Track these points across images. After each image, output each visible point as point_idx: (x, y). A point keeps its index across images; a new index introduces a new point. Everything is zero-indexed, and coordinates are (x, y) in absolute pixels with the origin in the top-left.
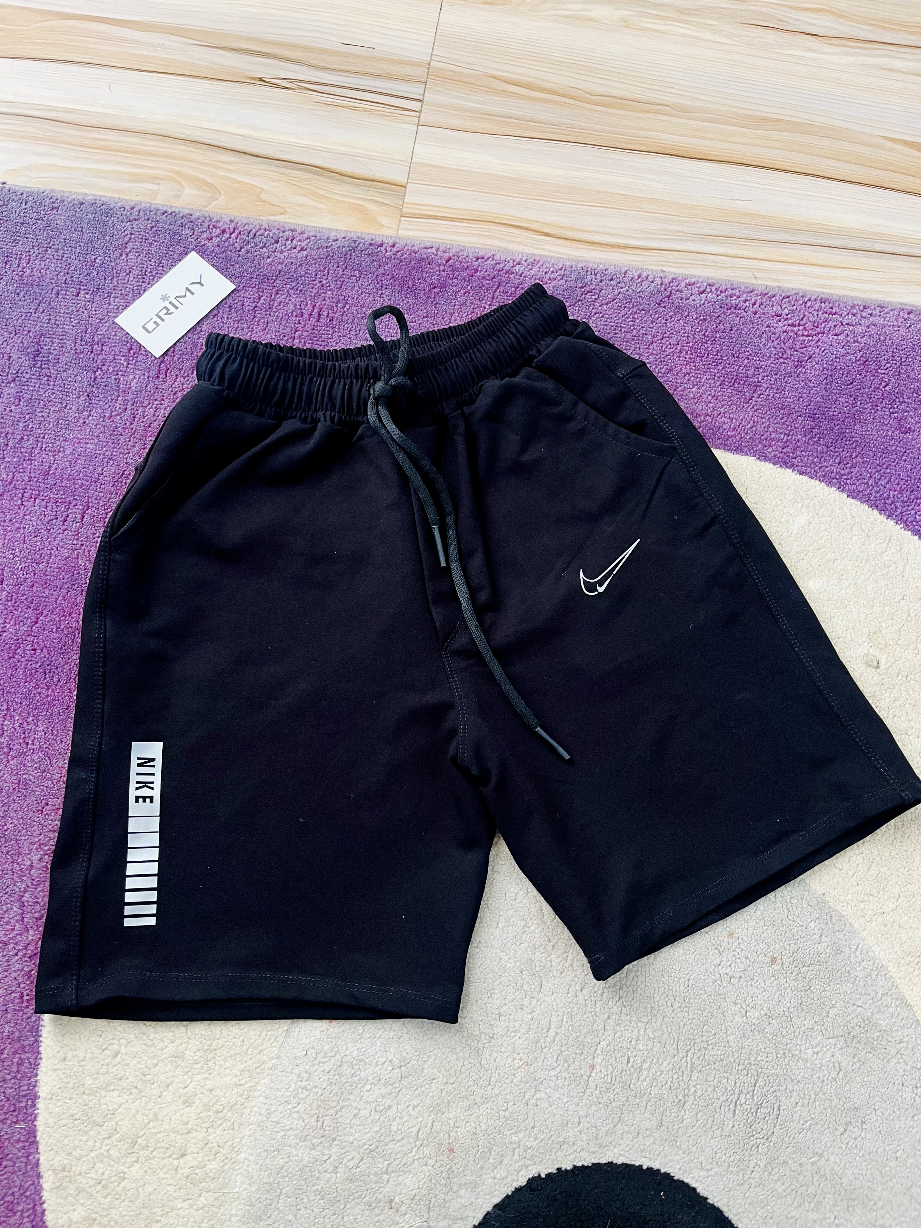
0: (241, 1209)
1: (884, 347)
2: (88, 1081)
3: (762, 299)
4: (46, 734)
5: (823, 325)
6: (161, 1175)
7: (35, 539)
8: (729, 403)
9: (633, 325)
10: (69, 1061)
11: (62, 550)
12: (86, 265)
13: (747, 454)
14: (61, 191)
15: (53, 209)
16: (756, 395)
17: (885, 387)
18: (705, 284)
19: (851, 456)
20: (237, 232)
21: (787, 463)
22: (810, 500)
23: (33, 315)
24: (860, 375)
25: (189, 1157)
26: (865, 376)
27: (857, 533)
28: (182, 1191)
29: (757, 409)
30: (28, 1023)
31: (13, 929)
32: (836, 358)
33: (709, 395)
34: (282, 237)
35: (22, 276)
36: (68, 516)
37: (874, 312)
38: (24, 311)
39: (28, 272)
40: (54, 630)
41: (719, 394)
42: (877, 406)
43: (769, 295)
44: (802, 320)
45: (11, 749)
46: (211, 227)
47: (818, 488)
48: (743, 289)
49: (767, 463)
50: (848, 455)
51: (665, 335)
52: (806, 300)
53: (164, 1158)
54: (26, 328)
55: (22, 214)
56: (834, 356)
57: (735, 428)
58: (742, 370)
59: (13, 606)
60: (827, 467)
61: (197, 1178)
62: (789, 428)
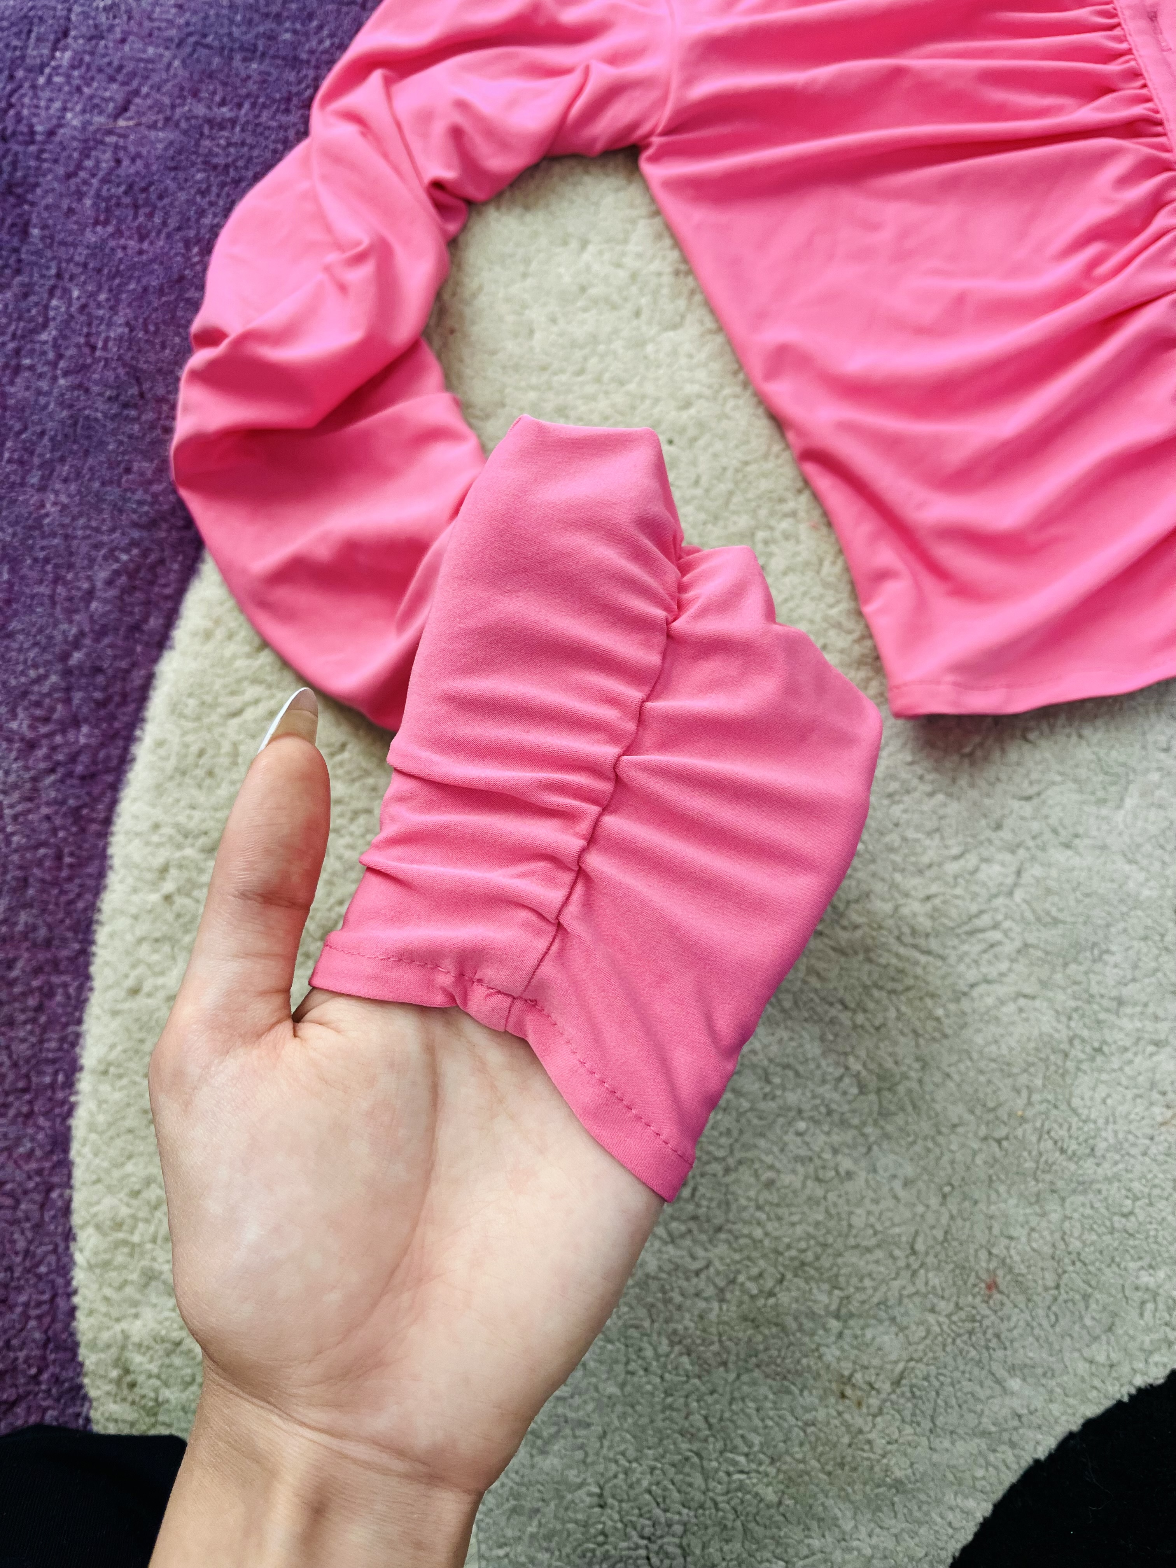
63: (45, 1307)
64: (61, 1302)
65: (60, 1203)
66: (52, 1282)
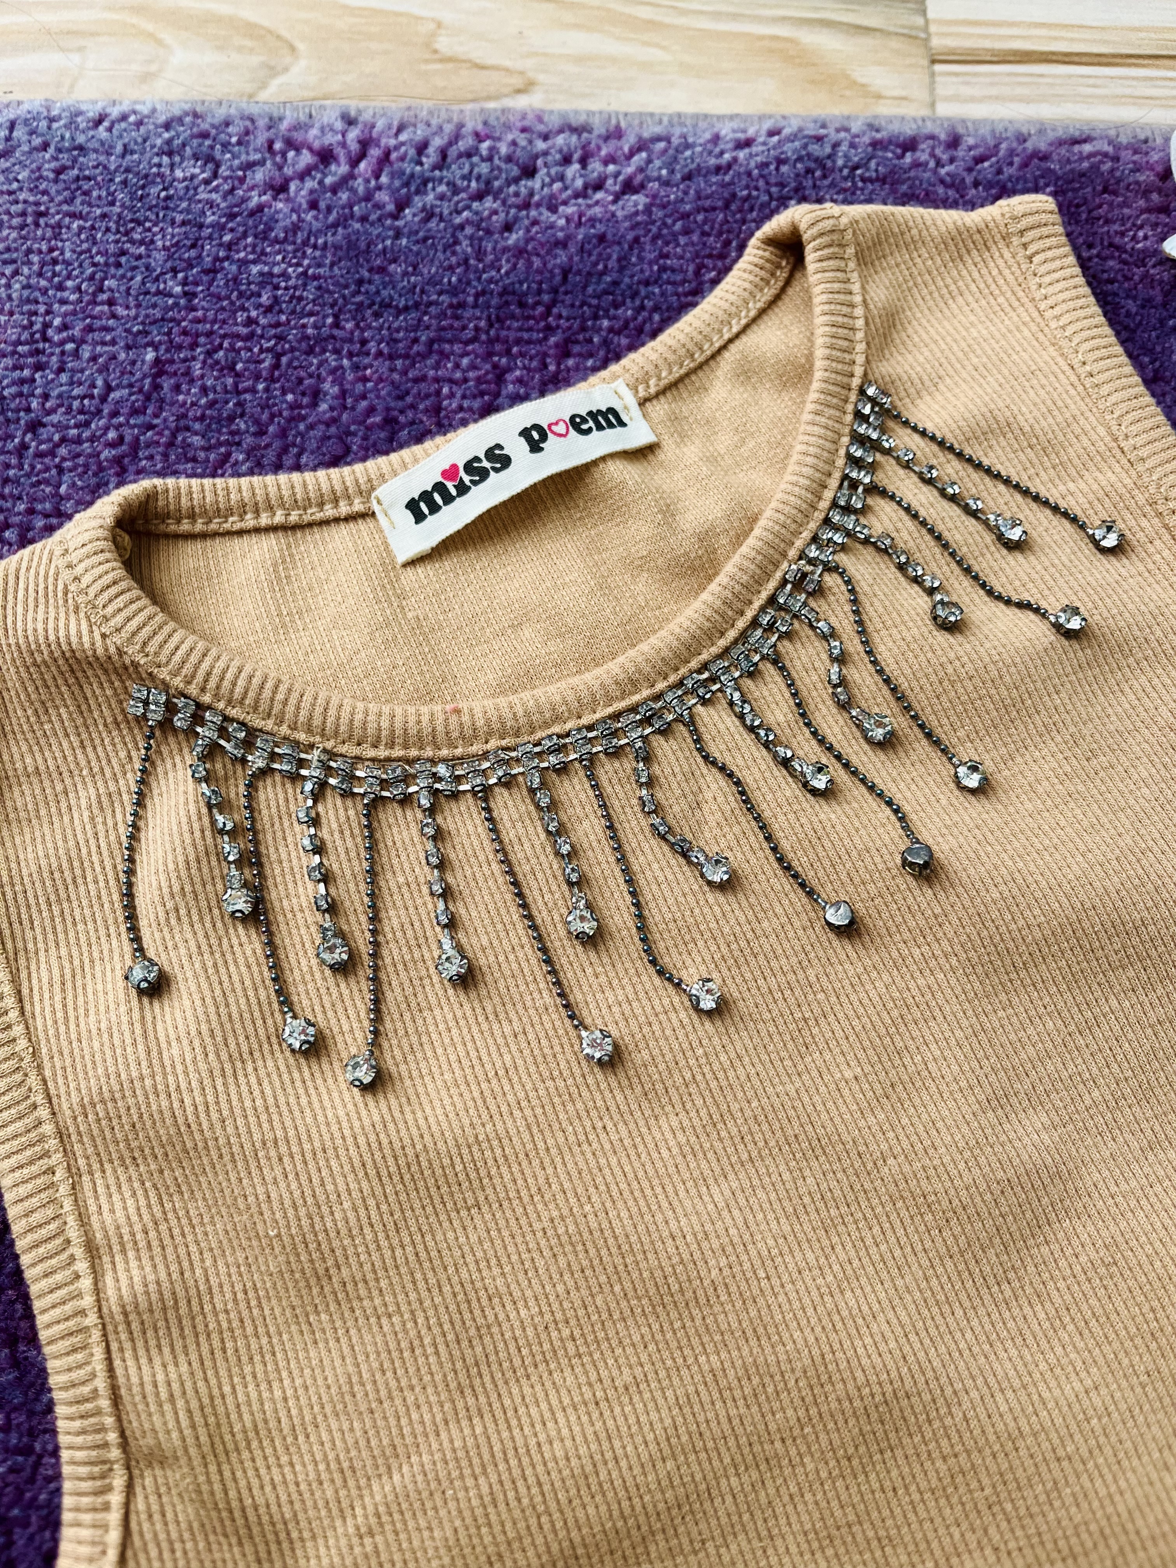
20: (375, 153)
34: (546, 153)
46: (278, 146)
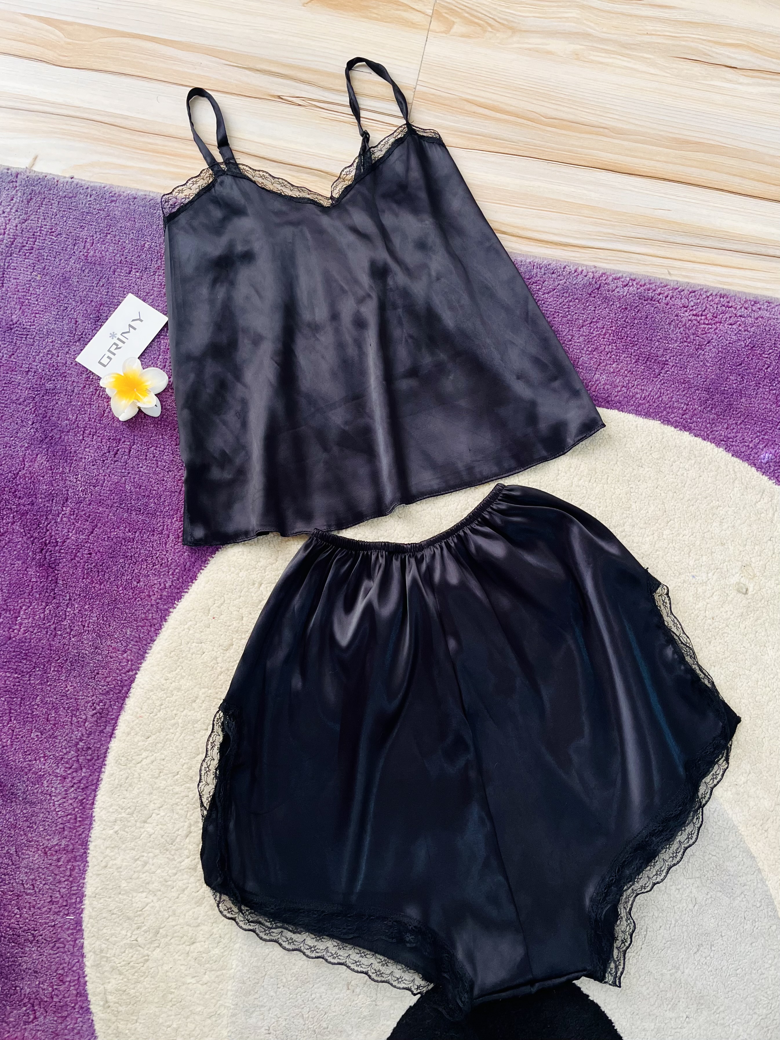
0: (235, 986)
1: (768, 336)
2: (124, 884)
3: (673, 293)
4: (98, 619)
5: (721, 316)
6: (176, 957)
7: (93, 467)
8: (642, 378)
9: (568, 311)
10: (110, 868)
11: (113, 476)
12: (137, 249)
13: (654, 419)
14: (119, 186)
15: (112, 201)
16: (663, 371)
17: (767, 369)
18: (628, 279)
19: (736, 423)
21: (685, 427)
22: (701, 458)
23: (95, 288)
24: (748, 358)
25: (198, 944)
26: (752, 359)
27: (738, 486)
28: (191, 969)
29: (664, 383)
30: (79, 839)
31: (70, 768)
32: (730, 343)
33: (626, 370)
35: (87, 256)
36: (118, 450)
37: (762, 307)
38: (88, 284)
39: (92, 252)
40: (106, 539)
41: (634, 369)
42: (760, 384)
43: (679, 289)
44: (704, 311)
45: (72, 630)
47: (709, 448)
48: (658, 284)
49: (669, 426)
50: (734, 422)
51: (594, 320)
52: (708, 295)
53: (179, 945)
54: (89, 299)
55: (87, 205)
56: (728, 342)
57: (645, 397)
58: (654, 351)
59: (75, 519)
60: (717, 431)
61: (204, 960)
62: (688, 400)
63: (76, 982)
64: (81, 980)
65: (79, 944)
66: (79, 973)
